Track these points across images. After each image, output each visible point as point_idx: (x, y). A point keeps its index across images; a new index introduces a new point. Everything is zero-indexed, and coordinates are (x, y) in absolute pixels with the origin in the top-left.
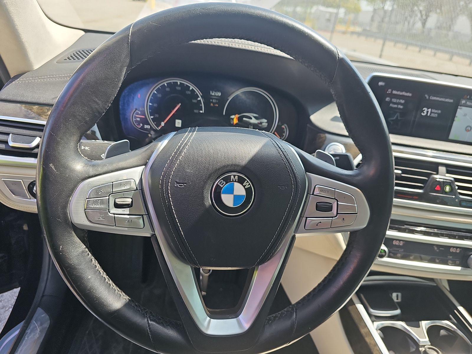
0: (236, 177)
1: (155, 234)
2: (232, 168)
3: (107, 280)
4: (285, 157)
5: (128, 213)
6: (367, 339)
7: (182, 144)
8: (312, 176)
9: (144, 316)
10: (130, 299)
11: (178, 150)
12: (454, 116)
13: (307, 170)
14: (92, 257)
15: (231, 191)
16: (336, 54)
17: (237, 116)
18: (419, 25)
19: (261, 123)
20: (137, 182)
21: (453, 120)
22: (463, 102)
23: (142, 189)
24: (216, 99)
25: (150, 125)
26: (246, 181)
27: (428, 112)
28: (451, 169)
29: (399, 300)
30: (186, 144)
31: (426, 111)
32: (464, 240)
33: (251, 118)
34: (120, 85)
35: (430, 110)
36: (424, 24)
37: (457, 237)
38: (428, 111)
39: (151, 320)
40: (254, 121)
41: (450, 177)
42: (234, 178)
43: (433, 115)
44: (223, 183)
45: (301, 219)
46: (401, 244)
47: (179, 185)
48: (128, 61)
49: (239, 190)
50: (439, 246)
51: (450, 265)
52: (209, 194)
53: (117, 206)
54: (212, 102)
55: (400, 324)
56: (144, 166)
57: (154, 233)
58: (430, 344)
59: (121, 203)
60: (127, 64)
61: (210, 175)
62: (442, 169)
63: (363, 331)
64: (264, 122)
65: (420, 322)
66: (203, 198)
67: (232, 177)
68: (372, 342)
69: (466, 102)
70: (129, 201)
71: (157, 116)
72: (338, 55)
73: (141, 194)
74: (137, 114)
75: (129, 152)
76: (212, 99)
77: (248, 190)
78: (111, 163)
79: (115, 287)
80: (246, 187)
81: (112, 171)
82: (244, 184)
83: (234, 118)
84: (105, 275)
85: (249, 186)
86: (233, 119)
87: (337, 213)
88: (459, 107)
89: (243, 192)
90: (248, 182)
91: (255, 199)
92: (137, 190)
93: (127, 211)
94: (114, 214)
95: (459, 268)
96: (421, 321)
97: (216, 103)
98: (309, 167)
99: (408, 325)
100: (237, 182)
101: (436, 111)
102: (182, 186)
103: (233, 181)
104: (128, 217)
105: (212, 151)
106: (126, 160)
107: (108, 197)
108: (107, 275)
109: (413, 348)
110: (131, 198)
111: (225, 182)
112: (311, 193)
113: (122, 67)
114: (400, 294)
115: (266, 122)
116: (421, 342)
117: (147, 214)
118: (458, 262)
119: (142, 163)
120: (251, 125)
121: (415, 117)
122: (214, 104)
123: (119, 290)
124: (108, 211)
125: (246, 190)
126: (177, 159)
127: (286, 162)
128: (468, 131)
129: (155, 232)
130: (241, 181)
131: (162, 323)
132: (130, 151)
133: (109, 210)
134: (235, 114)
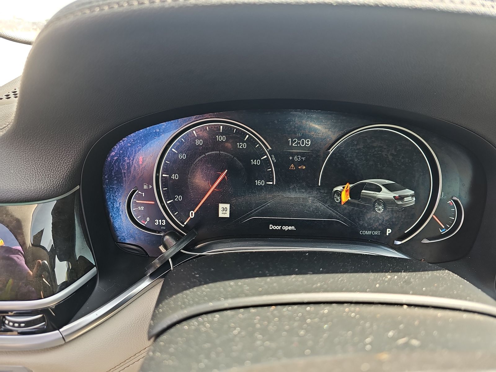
17: (349, 186)
19: (401, 198)
24: (302, 155)
33: (379, 190)
40: (384, 194)
54: (293, 161)
64: (407, 196)
76: (293, 155)
83: (341, 192)
86: (339, 193)
97: (301, 163)
115: (412, 196)
120: (379, 205)
122: (297, 164)
134: (343, 183)
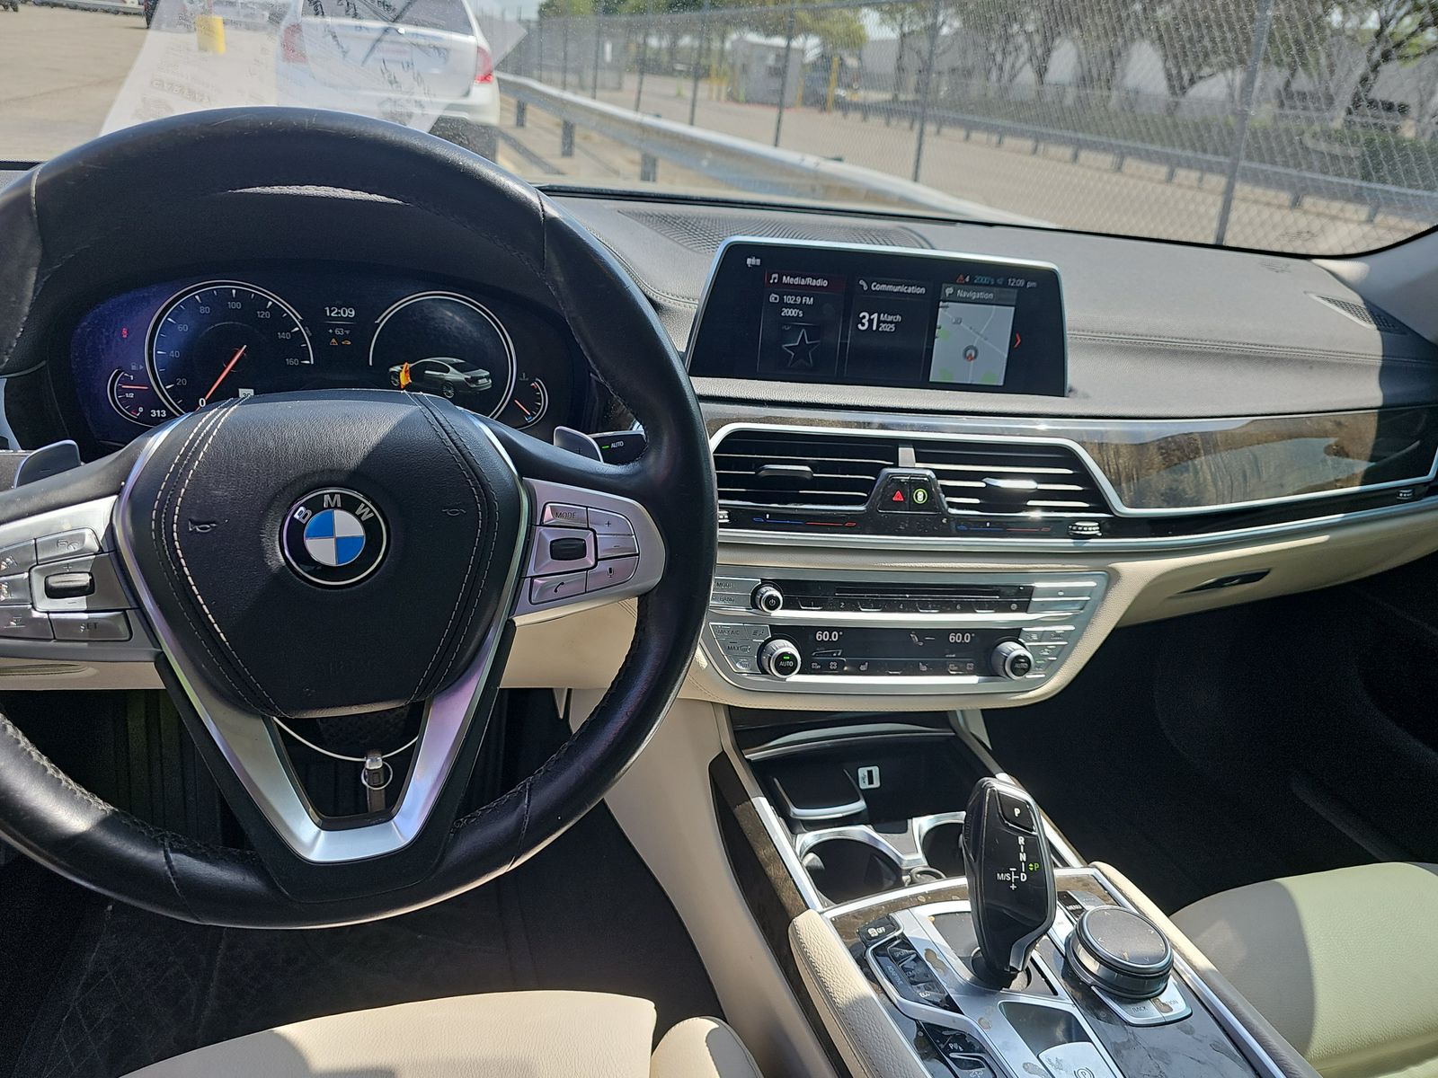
0: (337, 497)
1: (163, 652)
2: (325, 478)
3: (51, 771)
4: (455, 444)
5: (85, 608)
6: (771, 871)
7: (198, 434)
8: (537, 483)
9: (154, 844)
10: (117, 810)
11: (188, 448)
12: (933, 327)
13: (521, 474)
14: (7, 721)
15: (326, 530)
16: (537, 208)
17: (408, 365)
18: (1028, 75)
19: (474, 380)
20: (101, 534)
21: (932, 337)
22: (949, 291)
23: (116, 550)
24: (345, 327)
25: (166, 408)
26: (363, 505)
27: (871, 321)
28: (926, 451)
29: (876, 784)
30: (209, 434)
31: (867, 320)
32: (976, 612)
33: (447, 371)
34: (27, 309)
35: (875, 316)
36: (1041, 72)
37: (958, 607)
38: (873, 319)
39: (174, 851)
40: (453, 375)
41: (926, 470)
42: (332, 500)
43: (883, 327)
44: (306, 514)
45: (521, 582)
46: (835, 637)
47: (200, 528)
48: (37, 252)
49: (348, 525)
50: (922, 632)
51: (953, 675)
52: (277, 543)
53: (53, 593)
54: (334, 335)
55: (861, 832)
56: (115, 497)
57: (160, 650)
58: (926, 864)
59: (63, 584)
60: (38, 261)
61: (273, 498)
62: (906, 454)
63: (762, 854)
64: (482, 378)
65: (909, 821)
66: (260, 553)
67: (327, 498)
68: (782, 873)
69: (955, 291)
70: (84, 579)
71: (183, 382)
72: (543, 210)
73: (115, 563)
74: (126, 381)
75: (79, 465)
76: (333, 327)
77: (370, 526)
78: (27, 497)
79: (73, 785)
80: (363, 518)
81: (31, 514)
82: (358, 513)
83: (399, 372)
84: (44, 761)
85: (372, 515)
86: (397, 375)
87: (597, 560)
88: (941, 304)
89: (358, 530)
90: (366, 506)
91: (392, 541)
92: (103, 552)
93: (80, 602)
94: (48, 612)
95: (974, 679)
96: (911, 818)
97: (345, 337)
98: (529, 466)
99: (877, 831)
100: (339, 508)
101: (890, 318)
102: (206, 529)
103: (329, 507)
104: (85, 616)
105: (271, 444)
106: (65, 485)
107: (26, 575)
108: (51, 760)
109: (890, 879)
110: (89, 573)
111: (309, 513)
112: (538, 524)
113: (24, 268)
114: (875, 770)
115: (488, 378)
116: (904, 863)
117: (135, 606)
118: (970, 666)
119: (108, 491)
120: (448, 387)
121: (844, 336)
122: (339, 338)
123: (86, 792)
124: (30, 606)
125: (364, 524)
126: (187, 469)
127: (457, 456)
128: (970, 358)
129: (161, 648)
130: (350, 505)
131: (204, 854)
132: (82, 463)
133: (32, 604)
134: (401, 363)
